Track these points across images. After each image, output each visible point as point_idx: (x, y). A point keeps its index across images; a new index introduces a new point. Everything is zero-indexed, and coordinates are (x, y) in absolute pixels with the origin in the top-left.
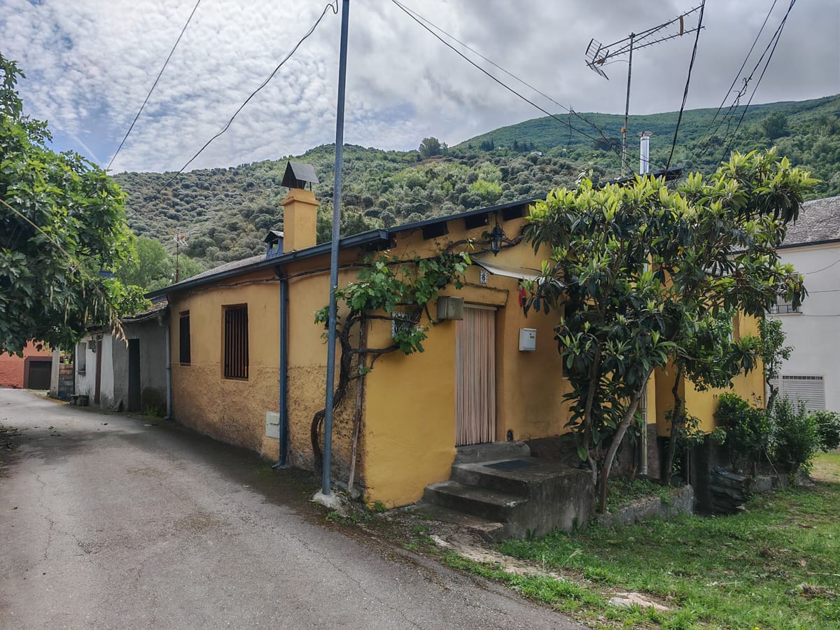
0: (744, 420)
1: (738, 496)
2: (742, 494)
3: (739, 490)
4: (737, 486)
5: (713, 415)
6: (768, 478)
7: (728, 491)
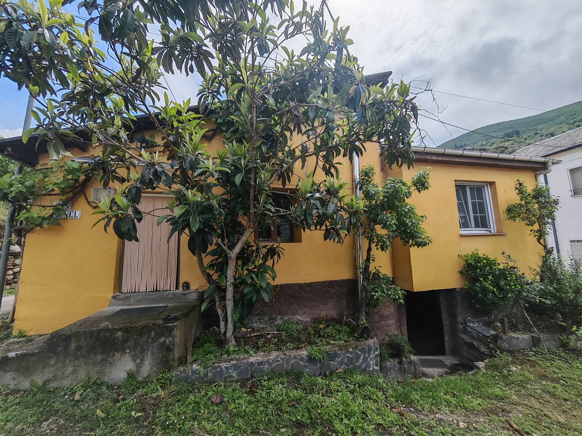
0: (486, 279)
1: (485, 350)
2: (490, 348)
3: (486, 345)
4: (484, 340)
5: (461, 272)
6: (525, 336)
7: (476, 343)
